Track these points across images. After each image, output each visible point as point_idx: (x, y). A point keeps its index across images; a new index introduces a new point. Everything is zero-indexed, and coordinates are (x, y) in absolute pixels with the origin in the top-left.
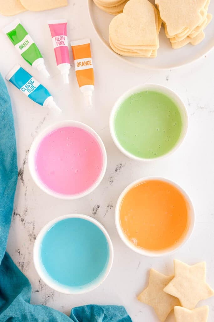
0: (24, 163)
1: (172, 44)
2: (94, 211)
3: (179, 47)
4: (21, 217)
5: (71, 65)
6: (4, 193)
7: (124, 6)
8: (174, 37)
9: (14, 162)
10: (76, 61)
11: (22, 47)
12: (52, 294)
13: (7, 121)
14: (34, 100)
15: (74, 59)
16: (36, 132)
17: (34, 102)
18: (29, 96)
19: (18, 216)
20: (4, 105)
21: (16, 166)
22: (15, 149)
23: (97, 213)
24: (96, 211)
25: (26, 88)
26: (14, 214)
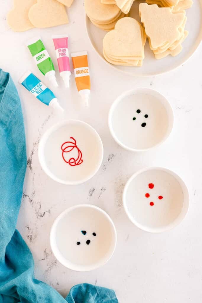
0: (32, 153)
1: (155, 55)
2: (90, 193)
3: (161, 57)
4: (29, 198)
5: (71, 73)
6: (15, 179)
7: (115, 24)
8: (157, 49)
9: (24, 153)
10: (76, 70)
11: (38, 58)
12: (55, 262)
13: (18, 119)
14: (42, 101)
15: (74, 68)
16: (42, 128)
17: (41, 102)
18: (38, 97)
19: (27, 197)
20: (15, 105)
21: (25, 157)
22: (24, 142)
23: (92, 195)
24: (92, 193)
25: (35, 91)
26: (24, 196)
